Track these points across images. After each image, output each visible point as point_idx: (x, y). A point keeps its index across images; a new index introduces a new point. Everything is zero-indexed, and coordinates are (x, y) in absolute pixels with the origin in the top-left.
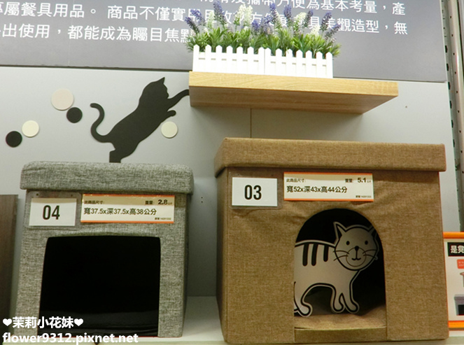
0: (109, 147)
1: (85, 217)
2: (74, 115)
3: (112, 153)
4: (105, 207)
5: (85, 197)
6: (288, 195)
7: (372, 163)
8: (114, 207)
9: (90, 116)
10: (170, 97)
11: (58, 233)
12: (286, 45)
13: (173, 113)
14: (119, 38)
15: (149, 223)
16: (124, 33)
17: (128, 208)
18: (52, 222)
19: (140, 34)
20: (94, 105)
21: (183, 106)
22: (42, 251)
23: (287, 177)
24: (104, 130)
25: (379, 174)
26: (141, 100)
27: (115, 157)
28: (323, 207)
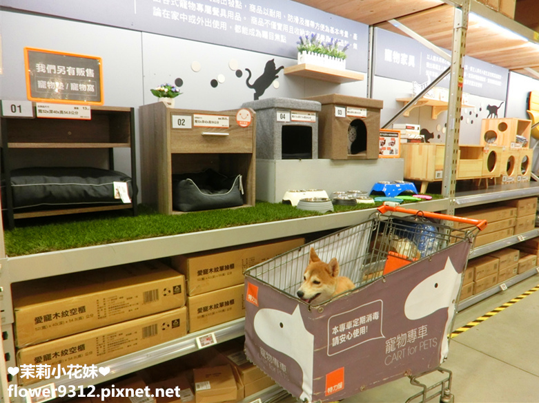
0: (253, 91)
1: (293, 119)
2: (239, 74)
3: (255, 94)
4: (297, 115)
5: (292, 112)
6: (348, 114)
7: (367, 105)
8: (300, 115)
9: (245, 74)
10: (277, 69)
11: (285, 124)
12: (333, 55)
13: (277, 77)
14: (257, 35)
15: (309, 122)
16: (259, 34)
17: (304, 116)
18: (283, 120)
19: (265, 35)
20: (247, 70)
21: (281, 74)
22: (281, 130)
23: (348, 108)
24: (252, 82)
25: (369, 109)
26: (265, 69)
27: (256, 96)
28: (355, 118)
